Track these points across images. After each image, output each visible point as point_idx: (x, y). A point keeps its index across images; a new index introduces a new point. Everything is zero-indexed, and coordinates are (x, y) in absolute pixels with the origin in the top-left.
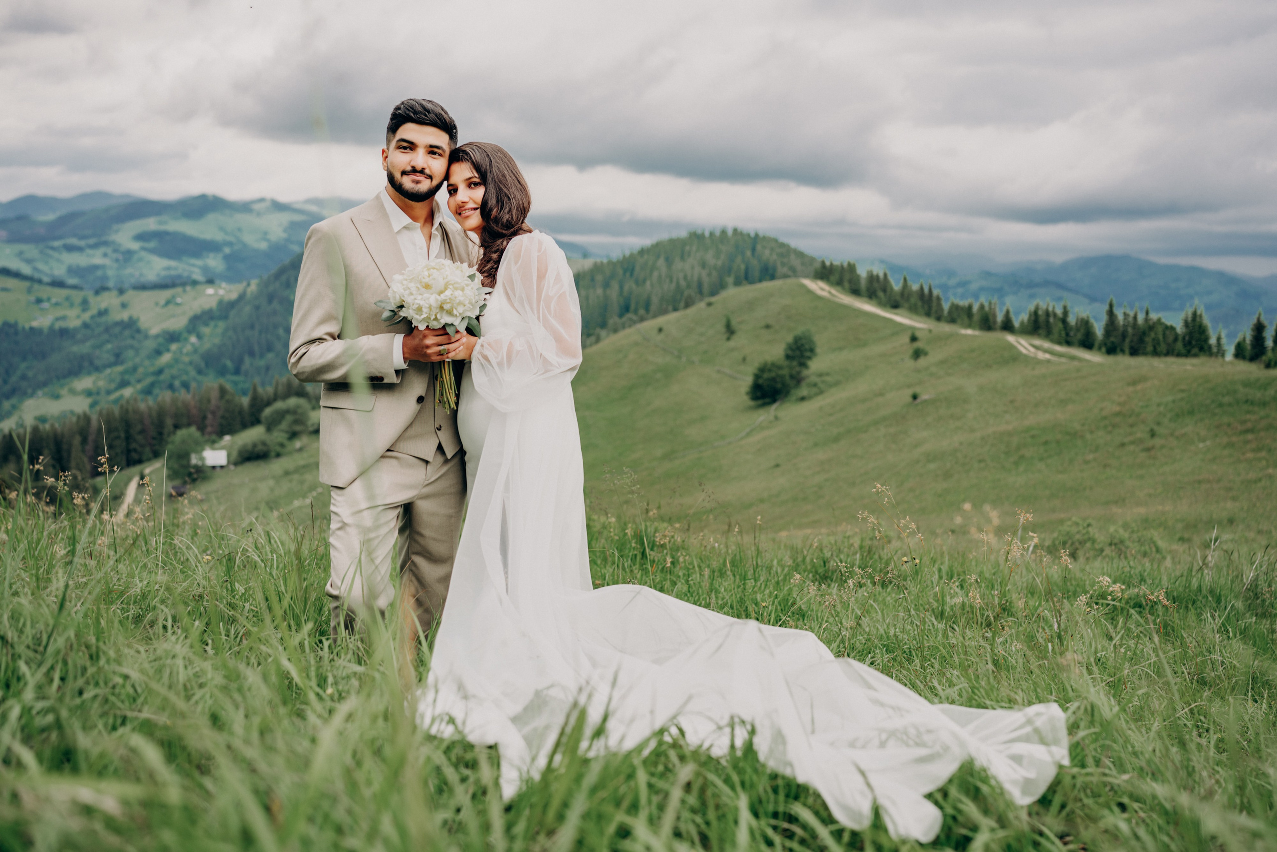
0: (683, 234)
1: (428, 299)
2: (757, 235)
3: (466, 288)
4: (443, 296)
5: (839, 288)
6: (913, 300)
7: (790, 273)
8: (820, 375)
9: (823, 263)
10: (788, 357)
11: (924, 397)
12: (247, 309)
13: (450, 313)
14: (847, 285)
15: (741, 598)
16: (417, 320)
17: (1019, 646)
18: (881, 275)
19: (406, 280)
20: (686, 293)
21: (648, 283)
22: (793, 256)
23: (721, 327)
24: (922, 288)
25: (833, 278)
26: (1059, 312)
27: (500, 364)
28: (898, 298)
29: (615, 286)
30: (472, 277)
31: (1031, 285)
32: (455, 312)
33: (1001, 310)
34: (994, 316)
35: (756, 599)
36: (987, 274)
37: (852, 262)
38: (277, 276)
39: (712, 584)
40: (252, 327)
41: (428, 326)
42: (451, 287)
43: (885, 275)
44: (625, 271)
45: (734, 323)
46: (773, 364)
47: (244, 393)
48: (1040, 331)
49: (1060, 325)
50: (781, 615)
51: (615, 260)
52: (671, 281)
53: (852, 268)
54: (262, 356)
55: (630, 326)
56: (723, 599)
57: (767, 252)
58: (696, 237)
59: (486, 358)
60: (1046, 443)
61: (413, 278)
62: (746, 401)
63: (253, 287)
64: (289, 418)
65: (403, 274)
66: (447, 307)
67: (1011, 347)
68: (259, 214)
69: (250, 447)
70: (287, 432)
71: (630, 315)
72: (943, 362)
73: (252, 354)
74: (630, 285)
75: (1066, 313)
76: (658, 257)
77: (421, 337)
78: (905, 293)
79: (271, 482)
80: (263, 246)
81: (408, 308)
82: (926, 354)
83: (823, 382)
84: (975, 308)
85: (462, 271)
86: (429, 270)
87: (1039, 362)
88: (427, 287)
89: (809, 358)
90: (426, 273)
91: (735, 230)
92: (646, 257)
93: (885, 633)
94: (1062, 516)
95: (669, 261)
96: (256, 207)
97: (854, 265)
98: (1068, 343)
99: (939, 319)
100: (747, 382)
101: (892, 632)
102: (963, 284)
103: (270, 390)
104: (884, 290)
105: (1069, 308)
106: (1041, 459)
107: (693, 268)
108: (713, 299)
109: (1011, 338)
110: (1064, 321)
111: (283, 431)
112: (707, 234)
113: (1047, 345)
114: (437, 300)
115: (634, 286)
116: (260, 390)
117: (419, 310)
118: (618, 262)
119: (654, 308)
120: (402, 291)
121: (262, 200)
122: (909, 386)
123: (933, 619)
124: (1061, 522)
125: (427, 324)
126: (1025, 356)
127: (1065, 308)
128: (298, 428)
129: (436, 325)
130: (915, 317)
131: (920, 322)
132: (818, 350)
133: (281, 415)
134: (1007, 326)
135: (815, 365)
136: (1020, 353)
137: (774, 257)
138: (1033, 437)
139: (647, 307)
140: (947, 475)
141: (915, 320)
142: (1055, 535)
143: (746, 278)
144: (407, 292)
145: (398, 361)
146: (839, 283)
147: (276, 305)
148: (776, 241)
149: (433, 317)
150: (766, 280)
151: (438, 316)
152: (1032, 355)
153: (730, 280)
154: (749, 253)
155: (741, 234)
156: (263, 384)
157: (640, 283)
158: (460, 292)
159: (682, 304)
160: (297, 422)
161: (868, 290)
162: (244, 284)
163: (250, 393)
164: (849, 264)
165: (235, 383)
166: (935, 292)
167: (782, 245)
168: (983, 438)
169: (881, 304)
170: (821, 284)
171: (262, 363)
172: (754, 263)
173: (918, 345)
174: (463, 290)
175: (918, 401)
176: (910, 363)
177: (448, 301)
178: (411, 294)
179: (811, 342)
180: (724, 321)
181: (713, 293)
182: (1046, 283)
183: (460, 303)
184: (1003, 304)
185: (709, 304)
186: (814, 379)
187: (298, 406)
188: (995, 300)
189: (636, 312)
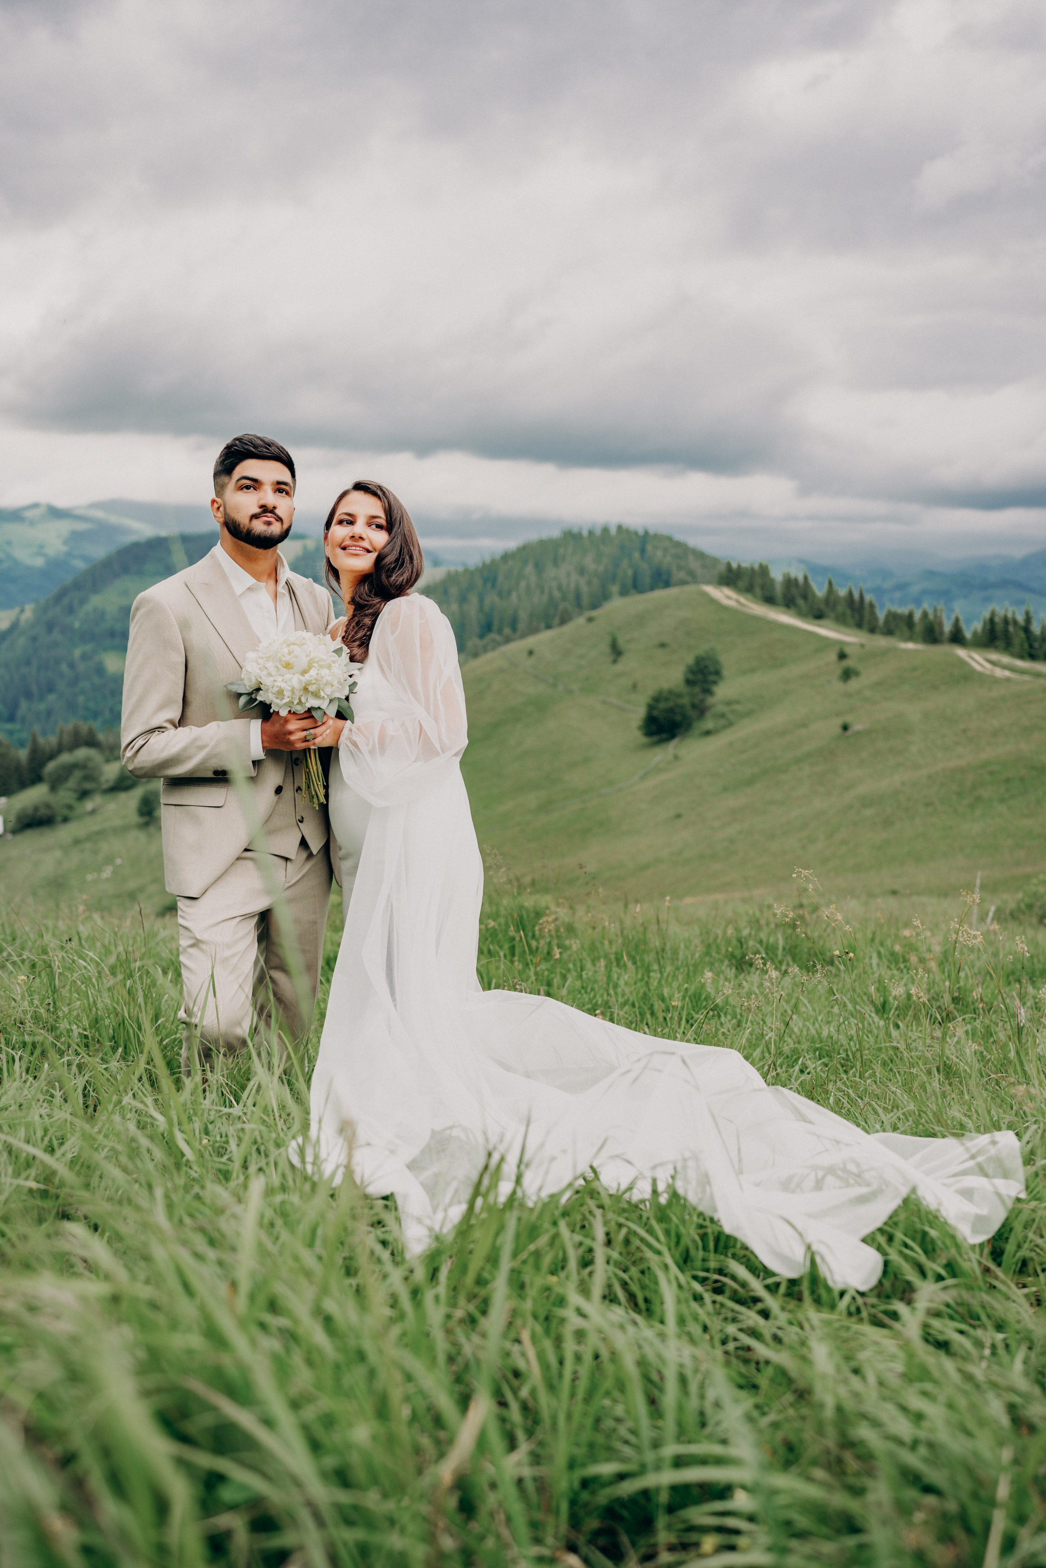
0: (555, 533)
1: (290, 680)
2: (646, 533)
3: (333, 665)
4: (307, 677)
5: (749, 596)
6: (840, 608)
7: (689, 579)
8: (729, 703)
9: (729, 565)
10: (689, 682)
11: (857, 727)
12: (22, 641)
13: (316, 695)
14: (758, 591)
15: (645, 994)
16: (277, 705)
17: (975, 1046)
18: (801, 579)
19: (262, 658)
20: (561, 607)
21: (514, 596)
22: (691, 558)
23: (604, 647)
24: (850, 594)
25: (742, 584)
26: (1021, 619)
27: (372, 752)
28: (822, 606)
29: (474, 600)
30: (338, 651)
31: (985, 586)
32: (322, 694)
33: (949, 618)
34: (941, 625)
35: (663, 995)
36: (931, 574)
37: (764, 563)
38: (58, 598)
39: (609, 977)
40: (28, 663)
41: (290, 711)
42: (316, 665)
43: (806, 578)
44: (485, 581)
45: (621, 642)
46: (670, 692)
47: (22, 744)
48: (998, 643)
49: (1022, 635)
50: (693, 1012)
51: (472, 568)
52: (542, 592)
53: (764, 570)
54: (42, 698)
55: (493, 649)
56: (623, 996)
57: (659, 553)
58: (572, 537)
59: (355, 744)
60: (1008, 780)
61: (270, 657)
62: (639, 737)
63: (28, 614)
64: (78, 774)
65: (258, 651)
66: (312, 688)
67: (962, 663)
68: (32, 523)
69: (30, 811)
70: (75, 791)
71: (493, 636)
72: (879, 684)
73: (28, 695)
74: (491, 598)
75: (1028, 620)
76: (525, 562)
77: (282, 722)
78: (831, 599)
79: (58, 854)
80: (39, 562)
81: (267, 690)
82: (857, 674)
83: (733, 712)
84: (917, 616)
85: (325, 645)
86: (288, 645)
87: (996, 681)
88: (288, 666)
89: (715, 683)
90: (286, 650)
91: (620, 528)
92: (510, 563)
93: (818, 1033)
94: (1028, 869)
95: (539, 568)
96: (29, 514)
97: (767, 567)
98: (1032, 657)
99: (872, 630)
100: (639, 713)
101: (825, 1034)
102: (902, 587)
103: (53, 740)
104: (805, 597)
105: (1032, 614)
106: (1002, 801)
107: (568, 575)
108: (594, 613)
109: (961, 653)
110: (1026, 630)
111: (71, 790)
112: (585, 533)
113: (1006, 659)
114: (300, 681)
115: (496, 600)
116: (41, 740)
117: (280, 693)
118: (477, 570)
119: (522, 626)
120: (258, 671)
121: (35, 506)
122: (838, 714)
123: (873, 1015)
124: (1028, 877)
125: (289, 709)
126: (981, 674)
127: (1027, 613)
128: (88, 786)
129: (301, 710)
130: (842, 628)
131: (849, 635)
132: (725, 672)
133: (68, 770)
134: (957, 638)
135: (722, 691)
136: (973, 671)
137: (669, 559)
138: (992, 773)
139: (514, 627)
140: (887, 823)
141: (843, 633)
142: (1020, 895)
143: (635, 586)
144: (265, 672)
145: (257, 750)
146: (749, 590)
147: (56, 635)
148: (670, 539)
149: (296, 702)
150: (659, 588)
151: (303, 700)
152: (988, 672)
153: (615, 589)
154: (637, 555)
155: (628, 531)
156: (44, 733)
157: (503, 595)
158: (327, 671)
159: (556, 621)
160: (87, 778)
161: (785, 596)
162: (17, 610)
163: (29, 745)
164: (761, 566)
165: (11, 733)
166: (868, 598)
167: (678, 544)
168: (929, 777)
169: (801, 615)
170: (727, 591)
171: (42, 707)
172: (644, 566)
173: (848, 663)
174: (329, 667)
175: (849, 732)
176: (838, 686)
177: (314, 682)
178: (270, 675)
179: (717, 663)
180: (608, 640)
181: (594, 606)
182: (1003, 584)
183: (328, 683)
184: (951, 610)
185: (590, 620)
186: (721, 708)
187: (89, 759)
188: (941, 606)
189: (500, 631)
